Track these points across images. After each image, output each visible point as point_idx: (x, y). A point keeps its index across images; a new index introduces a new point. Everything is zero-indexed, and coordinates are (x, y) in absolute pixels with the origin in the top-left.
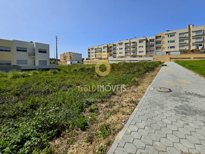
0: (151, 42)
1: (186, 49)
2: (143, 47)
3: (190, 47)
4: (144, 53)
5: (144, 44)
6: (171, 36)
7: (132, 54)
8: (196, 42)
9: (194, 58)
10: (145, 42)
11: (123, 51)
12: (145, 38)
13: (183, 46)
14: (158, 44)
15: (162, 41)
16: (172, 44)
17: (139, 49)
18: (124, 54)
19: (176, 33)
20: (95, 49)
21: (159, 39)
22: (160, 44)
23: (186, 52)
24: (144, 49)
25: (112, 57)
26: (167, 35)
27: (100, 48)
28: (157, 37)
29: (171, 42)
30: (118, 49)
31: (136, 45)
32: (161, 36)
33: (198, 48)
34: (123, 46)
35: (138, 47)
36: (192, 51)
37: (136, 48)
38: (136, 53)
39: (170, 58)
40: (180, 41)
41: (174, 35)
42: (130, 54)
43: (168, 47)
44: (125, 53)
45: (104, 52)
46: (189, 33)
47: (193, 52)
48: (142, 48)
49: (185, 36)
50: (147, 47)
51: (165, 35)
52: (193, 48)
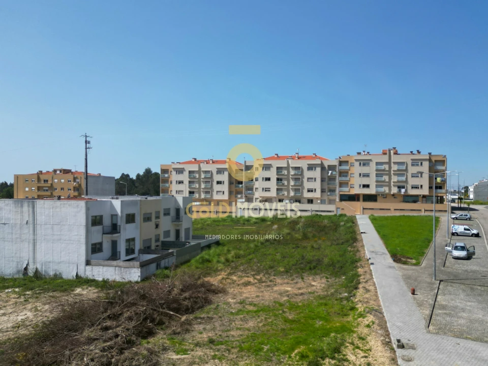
0: (330, 172)
1: (385, 191)
2: (315, 180)
3: (390, 190)
4: (318, 194)
5: (317, 173)
6: (364, 165)
7: (292, 194)
8: (398, 182)
9: (395, 210)
10: (319, 169)
11: (273, 185)
12: (320, 163)
13: (381, 186)
14: (344, 176)
15: (350, 172)
16: (365, 181)
17: (307, 185)
18: (273, 193)
19: (371, 160)
20: (190, 172)
21: (344, 167)
22: (346, 176)
23: (386, 197)
24: (317, 185)
25: (241, 198)
26: (358, 163)
27: (206, 172)
28: (341, 163)
29: (364, 176)
30: (260, 179)
31: (302, 174)
32: (347, 162)
33: (400, 191)
34: (273, 174)
35: (305, 180)
36: (393, 195)
37: (302, 182)
38: (302, 193)
39: (364, 209)
40: (377, 175)
41: (368, 164)
42: (289, 193)
43: (360, 185)
44: (278, 190)
45: (219, 183)
46: (389, 163)
47: (395, 198)
48: (313, 183)
49: (383, 168)
50: (323, 180)
51: (354, 161)
52: (395, 190)
